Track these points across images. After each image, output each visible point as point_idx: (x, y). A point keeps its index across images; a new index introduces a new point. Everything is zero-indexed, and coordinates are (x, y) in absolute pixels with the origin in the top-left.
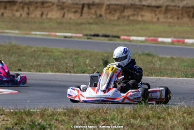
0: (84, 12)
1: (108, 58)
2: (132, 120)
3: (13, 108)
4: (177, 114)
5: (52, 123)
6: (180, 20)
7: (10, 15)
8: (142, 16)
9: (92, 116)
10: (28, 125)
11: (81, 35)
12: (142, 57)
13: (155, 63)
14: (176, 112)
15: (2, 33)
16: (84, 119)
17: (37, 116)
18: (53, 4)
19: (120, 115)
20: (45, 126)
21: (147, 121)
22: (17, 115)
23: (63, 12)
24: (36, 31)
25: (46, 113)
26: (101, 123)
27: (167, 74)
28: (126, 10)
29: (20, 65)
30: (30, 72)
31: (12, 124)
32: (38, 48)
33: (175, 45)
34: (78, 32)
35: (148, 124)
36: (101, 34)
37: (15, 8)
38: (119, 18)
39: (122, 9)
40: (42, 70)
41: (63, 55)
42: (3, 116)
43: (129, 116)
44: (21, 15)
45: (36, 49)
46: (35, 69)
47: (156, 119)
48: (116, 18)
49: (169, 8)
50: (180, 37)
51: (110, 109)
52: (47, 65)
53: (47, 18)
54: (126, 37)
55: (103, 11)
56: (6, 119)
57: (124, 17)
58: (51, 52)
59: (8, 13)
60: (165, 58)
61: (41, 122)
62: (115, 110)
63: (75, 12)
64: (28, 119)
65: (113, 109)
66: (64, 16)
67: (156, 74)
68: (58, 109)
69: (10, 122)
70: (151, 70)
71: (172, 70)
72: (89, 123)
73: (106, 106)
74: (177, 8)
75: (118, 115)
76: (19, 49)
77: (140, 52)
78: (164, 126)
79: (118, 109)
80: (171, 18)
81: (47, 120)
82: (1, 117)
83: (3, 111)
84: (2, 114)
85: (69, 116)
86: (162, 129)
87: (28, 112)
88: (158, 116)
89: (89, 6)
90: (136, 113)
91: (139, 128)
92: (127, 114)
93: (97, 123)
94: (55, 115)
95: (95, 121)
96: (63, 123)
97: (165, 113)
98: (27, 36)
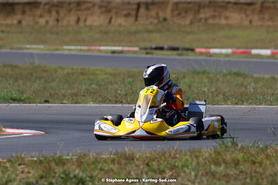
0: (140, 14)
1: (177, 81)
2: (213, 166)
3: (37, 153)
5: (94, 174)
7: (31, 23)
8: (227, 18)
9: (154, 163)
10: (59, 179)
11: (136, 49)
12: (229, 77)
13: (248, 87)
15: (20, 49)
16: (142, 167)
17: (73, 164)
18: (94, 5)
19: (195, 160)
20: (84, 179)
21: (235, 168)
22: (43, 165)
23: (109, 17)
24: (69, 45)
25: (85, 160)
26: (167, 172)
27: (266, 101)
28: (202, 10)
29: (47, 94)
30: (62, 103)
31: (35, 178)
32: (73, 69)
33: (276, 59)
34: (131, 44)
35: (238, 172)
36: (166, 47)
37: (38, 12)
38: (192, 23)
39: (197, 8)
40: (80, 100)
41: (111, 79)
42: (22, 166)
43: (209, 162)
44: (47, 22)
45: (71, 71)
46: (69, 99)
47: (249, 165)
48: (187, 22)
49: (266, 4)
51: (181, 151)
52: (88, 92)
53: (86, 26)
54: (203, 50)
55: (168, 13)
56: (26, 170)
57: (200, 20)
58: (92, 74)
59: (27, 20)
60: (263, 78)
61: (78, 174)
62: (189, 154)
63: (127, 15)
64: (59, 170)
65: (185, 152)
66: (110, 22)
67: (250, 101)
68: (102, 154)
69: (33, 174)
70: (242, 96)
71: (273, 94)
72: (150, 173)
73: (175, 148)
75: (192, 160)
76: (45, 71)
77: (225, 71)
78: (261, 174)
79: (192, 152)
80: (269, 20)
81: (87, 170)
82: (19, 167)
83: (22, 159)
84: (20, 165)
85: (119, 163)
86: (258, 180)
87: (60, 160)
88: (252, 161)
89: (147, 6)
90: (218, 157)
91: (224, 178)
92: (206, 158)
93: (162, 172)
94: (99, 162)
95: (159, 169)
96: (111, 174)
97: (262, 156)
98: (57, 52)
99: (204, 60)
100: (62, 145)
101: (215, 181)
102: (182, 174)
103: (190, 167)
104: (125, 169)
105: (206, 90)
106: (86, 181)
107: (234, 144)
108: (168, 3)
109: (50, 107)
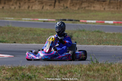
0: (56, 5)
1: (72, 34)
2: (88, 72)
3: (11, 65)
4: (117, 68)
5: (36, 74)
6: (118, 9)
7: (8, 8)
8: (94, 7)
9: (62, 70)
10: (20, 76)
11: (54, 20)
12: (95, 33)
13: (103, 37)
14: (117, 66)
15: (3, 19)
16: (57, 72)
17: (26, 70)
19: (80, 69)
20: (31, 77)
21: (98, 72)
22: (13, 70)
23: (42, 6)
25: (32, 68)
26: (68, 74)
28: (83, 4)
29: (15, 39)
30: (21, 43)
31: (10, 76)
32: (26, 28)
33: (115, 25)
34: (52, 18)
35: (99, 75)
36: (67, 19)
37: (11, 3)
38: (79, 9)
39: (81, 3)
40: (29, 42)
41: (43, 33)
42: (4, 71)
43: (86, 70)
44: (15, 8)
45: (25, 29)
46: (25, 41)
47: (104, 71)
48: (77, 9)
49: (111, 1)
50: (118, 20)
51: (74, 65)
52: (33, 39)
53: (32, 10)
54: (83, 21)
55: (68, 4)
56: (6, 72)
57: (82, 8)
58: (35, 31)
59: (6, 7)
60: (110, 33)
62: (77, 66)
63: (50, 5)
64: (20, 73)
66: (43, 8)
67: (104, 44)
68: (39, 66)
69: (9, 74)
70: (100, 41)
71: (114, 41)
72: (60, 74)
73: (71, 64)
74: (116, 2)
75: (79, 69)
76: (14, 29)
77: (93, 31)
78: (109, 76)
79: (79, 65)
80: (112, 8)
81: (33, 73)
82: (3, 71)
83: (4, 67)
84: (3, 70)
85: (47, 70)
86: (107, 78)
87: (20, 68)
88: (105, 69)
89: (59, 1)
90: (90, 68)
91: (93, 77)
92: (85, 68)
93: (65, 74)
94: (38, 69)
95: (64, 73)
96: (43, 74)
97: (109, 68)
98: (19, 21)
99: (83, 25)
100: (21, 62)
101: (89, 78)
102: (75, 75)
103: (78, 72)
104: (49, 73)
105: (85, 38)
106: (32, 77)
107: (97, 62)
108: (68, 0)
109: (16, 45)
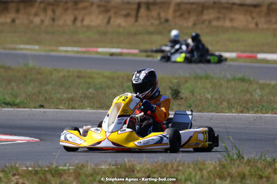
0: (140, 14)
1: (179, 86)
2: (217, 180)
3: (33, 164)
7: (26, 22)
8: (231, 20)
9: (156, 176)
11: (136, 51)
12: (233, 83)
13: (254, 93)
15: (14, 49)
17: (70, 176)
18: (92, 4)
19: (199, 173)
21: (241, 182)
22: (38, 176)
23: (107, 16)
24: (67, 46)
25: (83, 171)
27: (272, 110)
28: (205, 12)
29: (42, 98)
30: (58, 108)
32: (69, 72)
34: (131, 46)
37: (33, 11)
38: (195, 24)
39: (200, 9)
40: (76, 106)
41: (109, 82)
42: (17, 177)
43: (214, 175)
44: (42, 21)
45: (66, 74)
46: (65, 103)
47: (256, 179)
48: (190, 24)
49: (274, 7)
51: (184, 164)
52: (85, 97)
53: (83, 26)
55: (170, 14)
56: (21, 181)
57: (203, 22)
58: (90, 77)
59: (22, 19)
60: (269, 85)
62: (192, 166)
63: (127, 16)
64: (55, 182)
65: (188, 164)
66: (109, 22)
67: (255, 109)
68: (101, 165)
70: (247, 104)
73: (178, 160)
76: (39, 73)
77: (229, 76)
79: (196, 164)
80: (276, 23)
81: (85, 182)
82: (13, 178)
83: (17, 169)
84: (14, 175)
85: (118, 176)
87: (56, 171)
88: (259, 175)
89: (148, 6)
90: (224, 170)
92: (210, 171)
94: (98, 174)
97: (269, 170)
98: (53, 53)
100: (58, 154)
103: (193, 180)
105: (209, 96)
107: (240, 157)
108: (170, 3)
109: (45, 112)
